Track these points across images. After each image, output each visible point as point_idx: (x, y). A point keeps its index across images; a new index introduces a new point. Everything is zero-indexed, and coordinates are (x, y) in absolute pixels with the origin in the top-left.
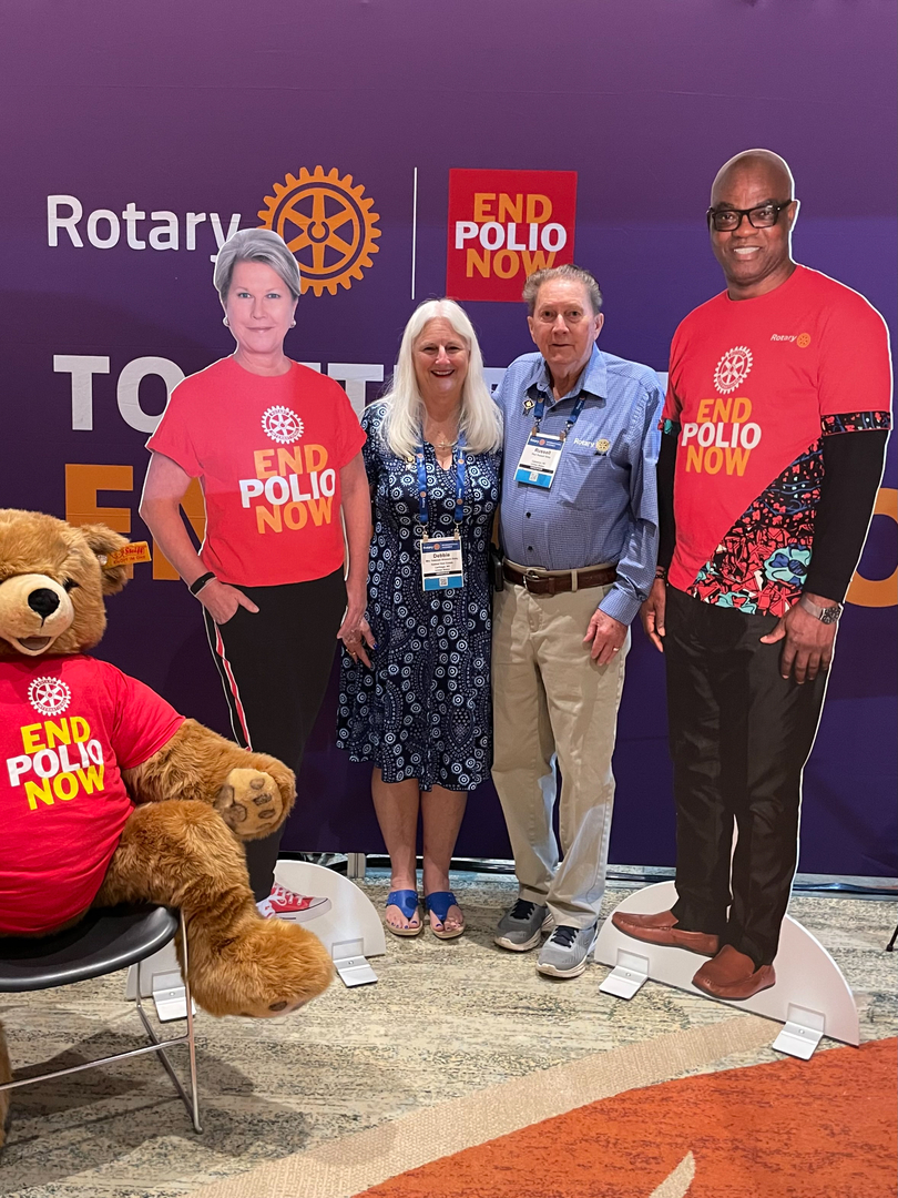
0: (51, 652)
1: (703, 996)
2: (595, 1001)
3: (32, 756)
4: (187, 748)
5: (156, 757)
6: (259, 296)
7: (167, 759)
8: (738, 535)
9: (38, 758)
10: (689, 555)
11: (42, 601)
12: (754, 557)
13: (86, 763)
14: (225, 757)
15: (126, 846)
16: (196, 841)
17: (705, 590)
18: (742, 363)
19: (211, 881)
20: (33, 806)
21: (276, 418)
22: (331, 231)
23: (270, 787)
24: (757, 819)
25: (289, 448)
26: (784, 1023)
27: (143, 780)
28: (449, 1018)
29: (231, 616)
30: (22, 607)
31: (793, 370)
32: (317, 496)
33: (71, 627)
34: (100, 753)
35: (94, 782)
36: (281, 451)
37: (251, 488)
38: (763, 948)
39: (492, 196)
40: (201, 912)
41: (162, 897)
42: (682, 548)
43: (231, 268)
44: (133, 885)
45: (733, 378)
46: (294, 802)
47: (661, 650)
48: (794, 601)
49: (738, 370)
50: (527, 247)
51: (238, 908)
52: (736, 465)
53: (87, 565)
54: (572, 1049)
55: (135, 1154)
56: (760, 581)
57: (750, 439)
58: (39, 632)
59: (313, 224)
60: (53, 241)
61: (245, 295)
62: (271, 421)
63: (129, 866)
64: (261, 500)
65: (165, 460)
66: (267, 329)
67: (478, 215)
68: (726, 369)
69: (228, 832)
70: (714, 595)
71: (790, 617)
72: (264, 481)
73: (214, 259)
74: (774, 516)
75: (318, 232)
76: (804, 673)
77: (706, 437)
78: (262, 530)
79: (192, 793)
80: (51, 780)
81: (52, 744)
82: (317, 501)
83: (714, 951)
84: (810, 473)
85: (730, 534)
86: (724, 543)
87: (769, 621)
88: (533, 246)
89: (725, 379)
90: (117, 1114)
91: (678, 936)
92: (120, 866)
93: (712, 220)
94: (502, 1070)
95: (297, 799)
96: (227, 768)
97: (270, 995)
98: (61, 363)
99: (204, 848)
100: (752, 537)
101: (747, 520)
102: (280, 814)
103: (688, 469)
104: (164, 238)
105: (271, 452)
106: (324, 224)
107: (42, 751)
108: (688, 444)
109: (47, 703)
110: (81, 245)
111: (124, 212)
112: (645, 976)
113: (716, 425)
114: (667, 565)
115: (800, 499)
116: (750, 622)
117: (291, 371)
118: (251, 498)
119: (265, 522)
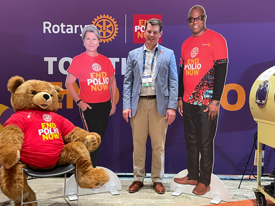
2: (170, 196)
3: (44, 129)
4: (77, 132)
5: (70, 133)
6: (91, 39)
7: (72, 134)
8: (197, 88)
9: (45, 130)
10: (187, 94)
11: (46, 97)
12: (201, 93)
13: (55, 132)
14: (85, 133)
15: (64, 152)
16: (79, 150)
17: (191, 102)
18: (196, 51)
19: (82, 158)
20: (44, 140)
21: (95, 66)
22: (107, 28)
23: (95, 138)
24: (205, 152)
25: (98, 72)
26: (212, 199)
27: (67, 138)
28: (136, 199)
29: (85, 109)
30: (42, 97)
31: (207, 52)
32: (104, 83)
33: (52, 105)
34: (58, 131)
35: (57, 137)
37: (90, 81)
38: (207, 182)
39: (143, 20)
40: (80, 165)
41: (72, 162)
43: (85, 33)
44: (65, 160)
45: (195, 54)
46: (100, 143)
47: (182, 116)
48: (210, 102)
49: (196, 52)
51: (88, 165)
52: (197, 73)
54: (164, 203)
56: (203, 98)
57: (199, 67)
58: (46, 103)
59: (103, 27)
60: (44, 32)
61: (88, 39)
62: (94, 66)
63: (64, 155)
64: (92, 84)
65: (71, 74)
66: (93, 46)
67: (140, 25)
68: (193, 52)
69: (86, 149)
70: (193, 102)
71: (209, 105)
72: (93, 80)
73: (81, 35)
74: (205, 83)
75: (104, 29)
76: (213, 117)
77: (190, 68)
78: (92, 90)
79: (78, 141)
80: (48, 135)
81: (48, 128)
82: (105, 84)
83: (197, 184)
84: (212, 73)
85: (196, 88)
86: (195, 90)
87: (205, 107)
89: (193, 54)
91: (188, 182)
92: (62, 156)
93: (189, 21)
96: (86, 135)
97: (96, 181)
98: (46, 59)
99: (81, 151)
100: (200, 88)
101: (199, 85)
102: (97, 145)
103: (186, 75)
104: (70, 31)
106: (105, 27)
107: (46, 129)
108: (186, 69)
109: (47, 119)
110: (51, 33)
111: (61, 25)
112: (182, 192)
113: (192, 65)
114: (182, 97)
115: (210, 79)
116: (201, 108)
117: (98, 56)
118: (90, 83)
119: (93, 89)
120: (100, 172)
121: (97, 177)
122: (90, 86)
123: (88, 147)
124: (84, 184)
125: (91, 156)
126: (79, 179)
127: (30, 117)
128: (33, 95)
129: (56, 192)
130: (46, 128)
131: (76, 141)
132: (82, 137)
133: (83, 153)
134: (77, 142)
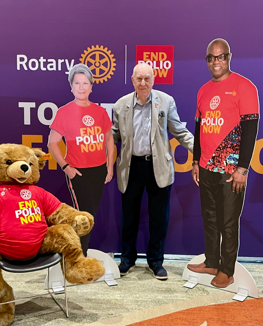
0: (26, 183)
1: (214, 288)
2: (182, 289)
3: (22, 210)
4: (63, 210)
5: (55, 213)
6: (82, 84)
7: (58, 213)
8: (218, 151)
10: (205, 157)
11: (24, 168)
12: (223, 157)
13: (36, 213)
14: (74, 213)
15: (47, 237)
17: (210, 167)
18: (217, 101)
19: (71, 245)
20: (23, 223)
21: (86, 119)
22: (101, 64)
23: (87, 220)
24: (227, 233)
25: (90, 127)
26: (237, 293)
27: (51, 219)
28: (139, 293)
29: (74, 176)
30: (19, 169)
31: (232, 102)
32: (98, 141)
33: (31, 176)
34: (40, 211)
35: (38, 218)
36: (88, 129)
37: (79, 139)
38: (230, 272)
39: (149, 53)
40: (68, 254)
41: (57, 250)
42: (203, 155)
43: (73, 76)
44: (49, 247)
45: (215, 105)
46: (93, 225)
47: (198, 185)
48: (235, 169)
49: (216, 103)
50: (160, 68)
51: (78, 254)
52: (218, 130)
53: (35, 159)
54: (174, 299)
55: (50, 322)
56: (225, 164)
57: (221, 122)
58: (24, 176)
59: (96, 62)
60: (18, 68)
61: (77, 83)
63: (48, 242)
64: (82, 143)
65: (55, 131)
66: (84, 93)
67: (145, 59)
68: (213, 102)
69: (75, 233)
70: (212, 169)
71: (234, 174)
72: (83, 137)
74: (228, 145)
75: (97, 64)
76: (239, 190)
77: (208, 123)
78: (82, 152)
79: (65, 222)
80: (27, 217)
81: (27, 207)
82: (98, 143)
83: (216, 273)
84: (238, 132)
85: (216, 150)
86: (215, 153)
87: (228, 175)
88: (161, 68)
89: (213, 105)
90: (44, 314)
91: (206, 270)
92: (45, 242)
93: (207, 59)
94: (154, 304)
95: (94, 224)
96: (75, 216)
97: (88, 276)
98: (21, 105)
99: (69, 237)
101: (221, 146)
102: (89, 228)
103: (204, 132)
104: (51, 67)
105: (85, 129)
106: (99, 62)
107: (24, 209)
108: (204, 124)
109: (25, 196)
110: (27, 69)
111: (40, 60)
112: (197, 283)
113: (211, 119)
114: (199, 160)
115: (235, 139)
116: (223, 176)
117: (91, 105)
118: (79, 142)
119: (83, 149)
120: (94, 264)
121: (90, 270)
122: (80, 146)
123: (78, 231)
124: (73, 278)
125: (81, 242)
126: (67, 272)
127: (4, 194)
128: (7, 166)
129: (38, 281)
130: (25, 207)
131: (62, 223)
132: (70, 217)
133: (71, 239)
134: (64, 225)
